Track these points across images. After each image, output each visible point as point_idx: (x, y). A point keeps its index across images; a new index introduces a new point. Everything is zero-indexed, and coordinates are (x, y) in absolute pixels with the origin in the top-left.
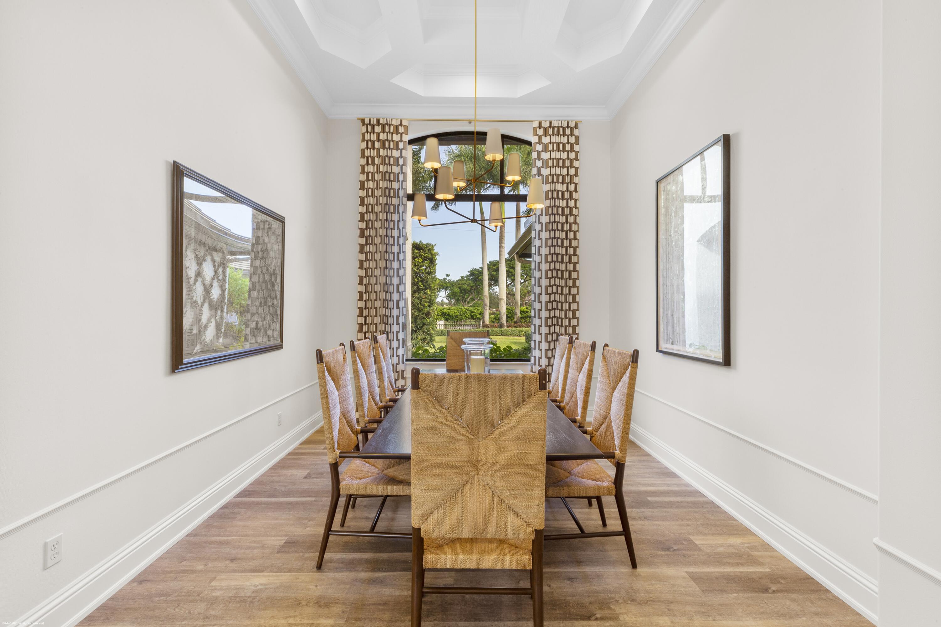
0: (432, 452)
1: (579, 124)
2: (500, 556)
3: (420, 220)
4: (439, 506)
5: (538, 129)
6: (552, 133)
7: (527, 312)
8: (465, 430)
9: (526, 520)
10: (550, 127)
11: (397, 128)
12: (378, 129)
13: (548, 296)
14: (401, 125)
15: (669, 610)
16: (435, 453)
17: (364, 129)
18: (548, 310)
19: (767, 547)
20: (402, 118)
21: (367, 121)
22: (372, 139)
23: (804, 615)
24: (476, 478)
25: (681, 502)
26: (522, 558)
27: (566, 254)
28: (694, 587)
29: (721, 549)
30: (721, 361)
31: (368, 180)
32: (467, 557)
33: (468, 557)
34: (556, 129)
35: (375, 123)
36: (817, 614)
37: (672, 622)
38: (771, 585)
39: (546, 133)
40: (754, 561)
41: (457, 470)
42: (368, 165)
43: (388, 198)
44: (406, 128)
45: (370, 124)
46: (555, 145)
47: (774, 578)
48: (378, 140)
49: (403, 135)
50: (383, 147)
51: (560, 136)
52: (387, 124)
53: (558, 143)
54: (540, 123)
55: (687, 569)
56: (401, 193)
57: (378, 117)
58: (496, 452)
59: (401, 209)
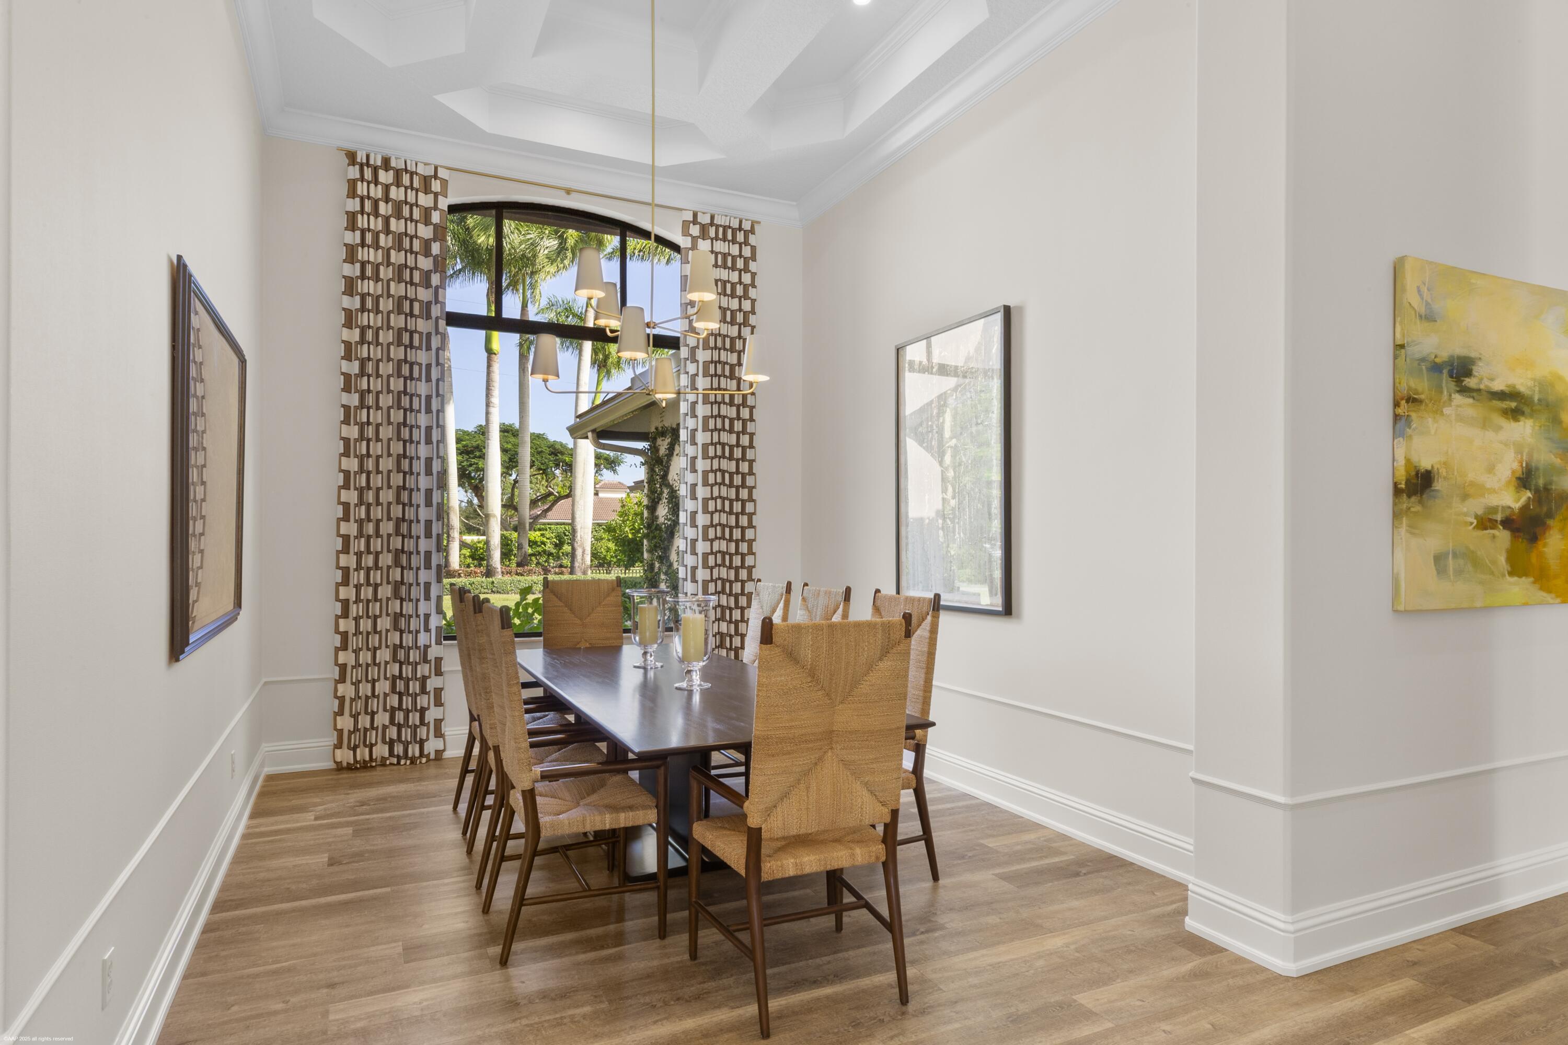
0: (784, 725)
1: (756, 226)
2: (850, 851)
3: (545, 381)
4: (785, 796)
5: (691, 224)
6: (714, 236)
7: (543, 543)
8: (820, 693)
9: (881, 800)
10: (712, 224)
11: (426, 181)
12: (385, 177)
13: (709, 516)
14: (436, 177)
15: (992, 909)
16: (787, 725)
17: (354, 172)
18: (709, 540)
19: (1064, 837)
20: (437, 163)
21: (361, 157)
22: (372, 194)
23: (1118, 887)
24: (830, 754)
25: (953, 808)
26: (874, 849)
27: (738, 445)
28: (1006, 886)
29: (1019, 847)
30: (1000, 609)
31: (363, 277)
32: (812, 858)
33: (814, 857)
34: (721, 230)
35: (379, 163)
36: (1129, 884)
37: (1000, 918)
38: (1080, 870)
39: (704, 234)
40: (1058, 853)
41: (810, 745)
42: (363, 247)
43: (409, 318)
44: (444, 183)
45: (368, 165)
46: (720, 256)
47: (1080, 863)
48: (387, 199)
49: (440, 197)
50: (399, 215)
51: (727, 242)
52: (406, 170)
53: (725, 254)
54: (695, 215)
55: (991, 872)
56: (435, 311)
57: (388, 152)
58: (856, 717)
59: (435, 342)
